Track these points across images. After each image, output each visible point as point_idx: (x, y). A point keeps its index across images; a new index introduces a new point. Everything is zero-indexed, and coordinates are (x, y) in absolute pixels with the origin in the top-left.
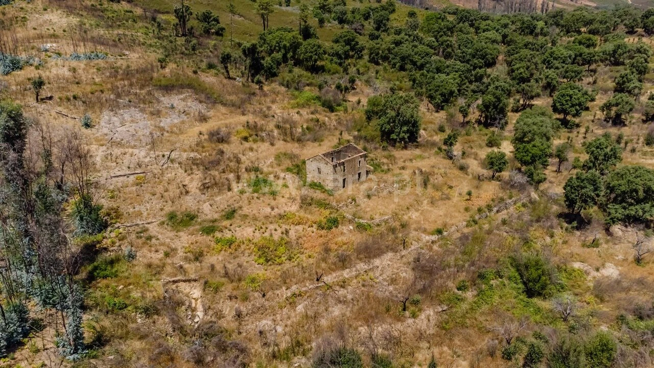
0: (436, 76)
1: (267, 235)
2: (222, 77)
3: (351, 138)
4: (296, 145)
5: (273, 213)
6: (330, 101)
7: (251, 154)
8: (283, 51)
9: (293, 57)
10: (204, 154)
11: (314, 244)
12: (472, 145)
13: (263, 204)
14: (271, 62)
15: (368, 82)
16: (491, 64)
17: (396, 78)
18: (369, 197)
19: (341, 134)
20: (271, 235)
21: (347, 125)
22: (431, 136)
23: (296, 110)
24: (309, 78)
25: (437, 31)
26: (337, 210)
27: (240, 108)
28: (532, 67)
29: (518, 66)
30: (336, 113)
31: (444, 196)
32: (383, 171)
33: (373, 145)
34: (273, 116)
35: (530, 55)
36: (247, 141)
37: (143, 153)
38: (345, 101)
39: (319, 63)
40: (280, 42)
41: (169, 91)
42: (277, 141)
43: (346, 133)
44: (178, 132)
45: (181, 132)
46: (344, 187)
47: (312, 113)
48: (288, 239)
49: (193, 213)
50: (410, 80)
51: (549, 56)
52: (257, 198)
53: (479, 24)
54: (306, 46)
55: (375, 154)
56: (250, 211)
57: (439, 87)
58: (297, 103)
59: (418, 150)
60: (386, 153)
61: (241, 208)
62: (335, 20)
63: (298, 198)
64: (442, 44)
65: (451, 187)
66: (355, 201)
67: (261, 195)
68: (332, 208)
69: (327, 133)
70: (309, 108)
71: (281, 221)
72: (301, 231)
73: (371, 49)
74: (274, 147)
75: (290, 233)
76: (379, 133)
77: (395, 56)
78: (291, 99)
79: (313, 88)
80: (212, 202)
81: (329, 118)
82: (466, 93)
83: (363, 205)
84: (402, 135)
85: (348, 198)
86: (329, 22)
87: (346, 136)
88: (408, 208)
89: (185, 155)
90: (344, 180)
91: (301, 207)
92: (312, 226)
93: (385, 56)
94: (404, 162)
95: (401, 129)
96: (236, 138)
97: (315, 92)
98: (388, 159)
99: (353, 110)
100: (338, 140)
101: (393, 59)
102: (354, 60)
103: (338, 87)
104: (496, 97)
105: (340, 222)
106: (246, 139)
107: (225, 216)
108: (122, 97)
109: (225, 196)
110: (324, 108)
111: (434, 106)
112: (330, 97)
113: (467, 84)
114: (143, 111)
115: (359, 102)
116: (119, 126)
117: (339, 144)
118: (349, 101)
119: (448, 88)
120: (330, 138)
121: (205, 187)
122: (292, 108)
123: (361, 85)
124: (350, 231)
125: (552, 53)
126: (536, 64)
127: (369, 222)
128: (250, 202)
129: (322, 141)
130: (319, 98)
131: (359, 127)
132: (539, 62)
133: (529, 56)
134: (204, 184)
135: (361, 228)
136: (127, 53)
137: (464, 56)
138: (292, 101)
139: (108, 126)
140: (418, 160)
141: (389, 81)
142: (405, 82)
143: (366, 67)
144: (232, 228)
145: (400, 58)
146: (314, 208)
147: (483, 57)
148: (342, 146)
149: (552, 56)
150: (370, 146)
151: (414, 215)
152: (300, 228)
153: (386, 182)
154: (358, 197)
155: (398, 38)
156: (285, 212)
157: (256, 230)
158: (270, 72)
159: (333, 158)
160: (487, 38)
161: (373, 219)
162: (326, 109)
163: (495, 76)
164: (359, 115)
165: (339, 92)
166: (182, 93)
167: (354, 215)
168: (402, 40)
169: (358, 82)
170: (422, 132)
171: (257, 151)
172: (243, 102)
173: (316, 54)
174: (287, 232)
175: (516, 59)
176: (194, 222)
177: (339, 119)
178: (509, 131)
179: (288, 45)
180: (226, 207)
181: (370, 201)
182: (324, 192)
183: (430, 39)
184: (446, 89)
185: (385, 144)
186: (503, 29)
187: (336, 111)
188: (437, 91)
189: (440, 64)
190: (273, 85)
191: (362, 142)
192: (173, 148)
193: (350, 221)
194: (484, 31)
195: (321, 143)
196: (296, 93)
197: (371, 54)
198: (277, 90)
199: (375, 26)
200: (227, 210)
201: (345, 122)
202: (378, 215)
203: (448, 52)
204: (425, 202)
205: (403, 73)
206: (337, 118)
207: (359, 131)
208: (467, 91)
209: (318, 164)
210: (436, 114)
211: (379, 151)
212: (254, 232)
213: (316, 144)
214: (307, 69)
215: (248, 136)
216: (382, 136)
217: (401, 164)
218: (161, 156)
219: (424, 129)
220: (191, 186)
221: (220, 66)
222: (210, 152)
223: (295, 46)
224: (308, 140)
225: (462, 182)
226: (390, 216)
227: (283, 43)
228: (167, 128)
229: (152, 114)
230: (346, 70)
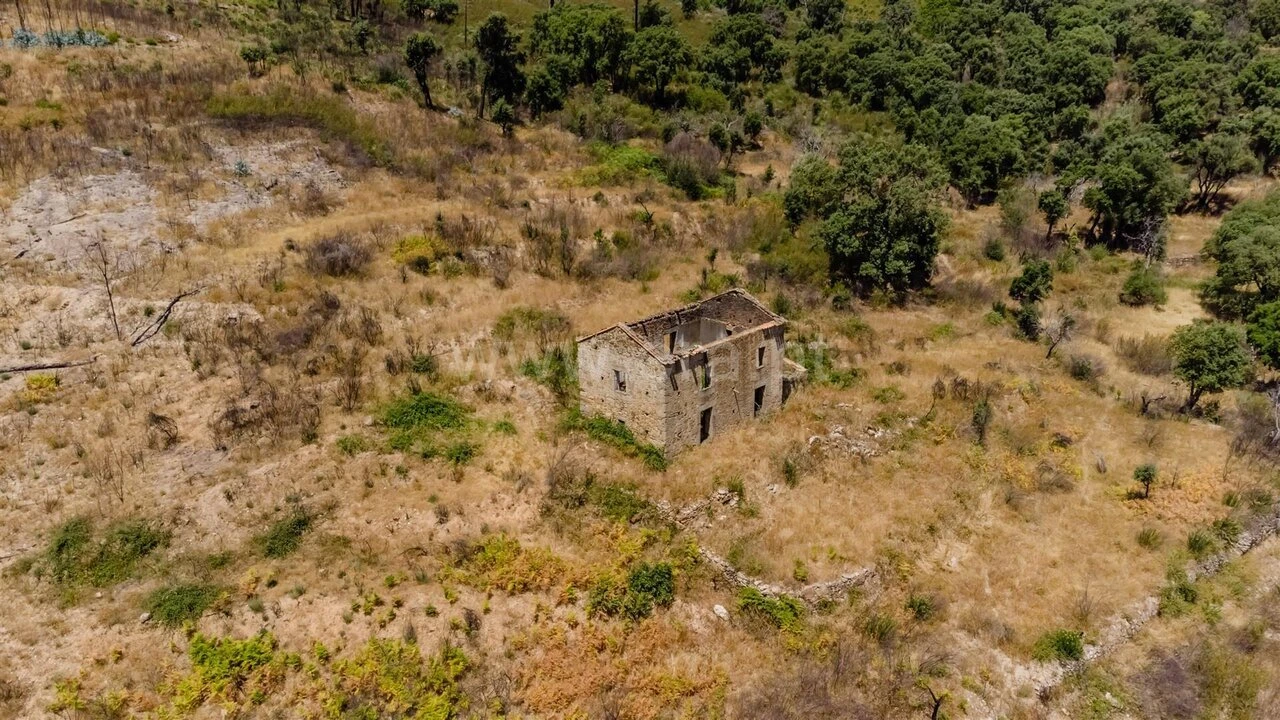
0: (968, 120)
1: (394, 632)
2: (413, 103)
3: (742, 270)
4: (574, 287)
5: (442, 536)
6: (690, 172)
7: (423, 311)
8: (585, 53)
9: (610, 70)
10: (274, 309)
11: (570, 690)
12: (1086, 298)
13: (414, 497)
14: (546, 73)
15: (792, 133)
16: (1096, 99)
17: (862, 125)
18: (789, 475)
19: (712, 258)
20: (411, 636)
21: (732, 233)
22: (967, 270)
23: (593, 191)
24: (645, 119)
25: (955, 28)
26: (674, 530)
27: (433, 179)
28: (1212, 102)
29: (1173, 99)
30: (703, 203)
31: (1049, 477)
32: (836, 379)
33: (804, 294)
34: (526, 205)
35: (1207, 72)
36: (425, 273)
37: (90, 301)
38: (733, 174)
39: (673, 87)
40: (580, 31)
41: (249, 132)
42: (519, 273)
43: (729, 255)
44: (229, 238)
45: (239, 239)
46: (704, 435)
47: (639, 200)
48: (473, 656)
49: (153, 526)
50: (899, 129)
51: (1255, 77)
52: (399, 470)
53: (1056, 13)
54: (640, 43)
55: (810, 322)
56: (362, 522)
57: (977, 143)
58: (600, 173)
59: (934, 309)
60: (844, 319)
61: (331, 507)
62: (721, 7)
63: (542, 475)
64: (970, 54)
65: (1063, 442)
66: (741, 494)
67: (415, 461)
68: (656, 519)
69: (671, 254)
70: (632, 186)
71: (460, 572)
72: (528, 619)
73: (802, 59)
74: (506, 293)
75: (485, 630)
76: (824, 259)
77: (861, 74)
78: (586, 162)
79: (652, 142)
80: (233, 483)
81: (684, 214)
82: (1039, 165)
83: (768, 512)
84: (893, 265)
85: (718, 483)
86: (707, 9)
87: (727, 266)
88: (932, 529)
89: (214, 312)
90: (706, 415)
91: (547, 512)
92: (573, 601)
93: (835, 76)
94: (900, 346)
95: (889, 247)
96: (393, 261)
97: (655, 149)
98: (850, 336)
99: (750, 195)
100: (699, 278)
101: (855, 81)
102: (759, 85)
103: (716, 137)
104: (1143, 170)
105: (680, 583)
106: (422, 265)
107: (264, 540)
108: (109, 143)
109: (287, 461)
110: (670, 189)
111: (963, 194)
112: (691, 160)
113: (1044, 142)
114: (151, 178)
115: (768, 177)
116: (63, 218)
117: (704, 288)
118: (743, 175)
119: (1001, 148)
120: (678, 269)
121: (235, 423)
122: (584, 185)
123: (776, 140)
124: (718, 627)
125: (1261, 67)
126: (1222, 95)
127: (790, 594)
128: (369, 485)
129: (652, 277)
130: (661, 164)
131: (765, 240)
132: (1229, 90)
133: (1204, 76)
134: (232, 414)
135: (758, 615)
136: (173, 38)
137: (1028, 80)
138: (586, 169)
139: (30, 217)
140: (941, 341)
141: (846, 130)
142: (886, 135)
143: (789, 98)
144: (268, 597)
145: (872, 78)
146: (591, 518)
147: (1080, 79)
148: (711, 295)
149: (1260, 77)
150: (795, 296)
151: (954, 554)
152: (523, 605)
153: (850, 422)
154: (752, 478)
155: (866, 39)
156: (485, 530)
157: (356, 609)
158: (544, 99)
159: (673, 336)
160: (1079, 42)
161: (804, 580)
162: (678, 192)
163: (1119, 122)
164: (767, 206)
165: (716, 150)
166: (284, 138)
167: (734, 556)
168: (876, 44)
169: (767, 133)
170: (941, 259)
171: (445, 304)
172: (449, 164)
173: (665, 62)
174: (473, 622)
175: (1169, 84)
176: (148, 560)
177: (711, 217)
178: (1172, 263)
179: (599, 39)
180: (281, 502)
181: (793, 493)
182: (633, 456)
183: (940, 46)
184: (995, 149)
185: (841, 290)
186: (1116, 22)
187: (705, 198)
188: (971, 154)
189: (973, 94)
190: (546, 130)
191: (771, 284)
192: (187, 287)
193: (720, 581)
194: (1069, 28)
195: (651, 284)
196: (603, 149)
197: (802, 70)
198: (551, 141)
199: (810, 20)
200: (280, 516)
201: (727, 228)
202: (823, 557)
203: (986, 71)
204: (987, 498)
205: (879, 115)
206: (705, 214)
207: (765, 250)
208: (1042, 160)
209: (616, 358)
210: (971, 214)
211: (824, 311)
212: (348, 621)
213: (634, 286)
214: (644, 99)
215: (430, 255)
216: (833, 267)
217: (890, 355)
218: (142, 313)
219: (947, 252)
220: (192, 418)
221: (410, 77)
222: (293, 304)
223: (616, 42)
224: (611, 274)
225: (1092, 423)
226: (870, 567)
227: (584, 35)
228: (202, 229)
229: (175, 187)
230: (738, 103)
